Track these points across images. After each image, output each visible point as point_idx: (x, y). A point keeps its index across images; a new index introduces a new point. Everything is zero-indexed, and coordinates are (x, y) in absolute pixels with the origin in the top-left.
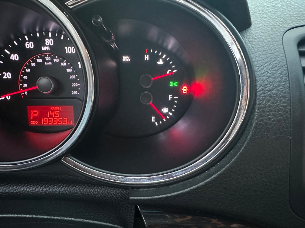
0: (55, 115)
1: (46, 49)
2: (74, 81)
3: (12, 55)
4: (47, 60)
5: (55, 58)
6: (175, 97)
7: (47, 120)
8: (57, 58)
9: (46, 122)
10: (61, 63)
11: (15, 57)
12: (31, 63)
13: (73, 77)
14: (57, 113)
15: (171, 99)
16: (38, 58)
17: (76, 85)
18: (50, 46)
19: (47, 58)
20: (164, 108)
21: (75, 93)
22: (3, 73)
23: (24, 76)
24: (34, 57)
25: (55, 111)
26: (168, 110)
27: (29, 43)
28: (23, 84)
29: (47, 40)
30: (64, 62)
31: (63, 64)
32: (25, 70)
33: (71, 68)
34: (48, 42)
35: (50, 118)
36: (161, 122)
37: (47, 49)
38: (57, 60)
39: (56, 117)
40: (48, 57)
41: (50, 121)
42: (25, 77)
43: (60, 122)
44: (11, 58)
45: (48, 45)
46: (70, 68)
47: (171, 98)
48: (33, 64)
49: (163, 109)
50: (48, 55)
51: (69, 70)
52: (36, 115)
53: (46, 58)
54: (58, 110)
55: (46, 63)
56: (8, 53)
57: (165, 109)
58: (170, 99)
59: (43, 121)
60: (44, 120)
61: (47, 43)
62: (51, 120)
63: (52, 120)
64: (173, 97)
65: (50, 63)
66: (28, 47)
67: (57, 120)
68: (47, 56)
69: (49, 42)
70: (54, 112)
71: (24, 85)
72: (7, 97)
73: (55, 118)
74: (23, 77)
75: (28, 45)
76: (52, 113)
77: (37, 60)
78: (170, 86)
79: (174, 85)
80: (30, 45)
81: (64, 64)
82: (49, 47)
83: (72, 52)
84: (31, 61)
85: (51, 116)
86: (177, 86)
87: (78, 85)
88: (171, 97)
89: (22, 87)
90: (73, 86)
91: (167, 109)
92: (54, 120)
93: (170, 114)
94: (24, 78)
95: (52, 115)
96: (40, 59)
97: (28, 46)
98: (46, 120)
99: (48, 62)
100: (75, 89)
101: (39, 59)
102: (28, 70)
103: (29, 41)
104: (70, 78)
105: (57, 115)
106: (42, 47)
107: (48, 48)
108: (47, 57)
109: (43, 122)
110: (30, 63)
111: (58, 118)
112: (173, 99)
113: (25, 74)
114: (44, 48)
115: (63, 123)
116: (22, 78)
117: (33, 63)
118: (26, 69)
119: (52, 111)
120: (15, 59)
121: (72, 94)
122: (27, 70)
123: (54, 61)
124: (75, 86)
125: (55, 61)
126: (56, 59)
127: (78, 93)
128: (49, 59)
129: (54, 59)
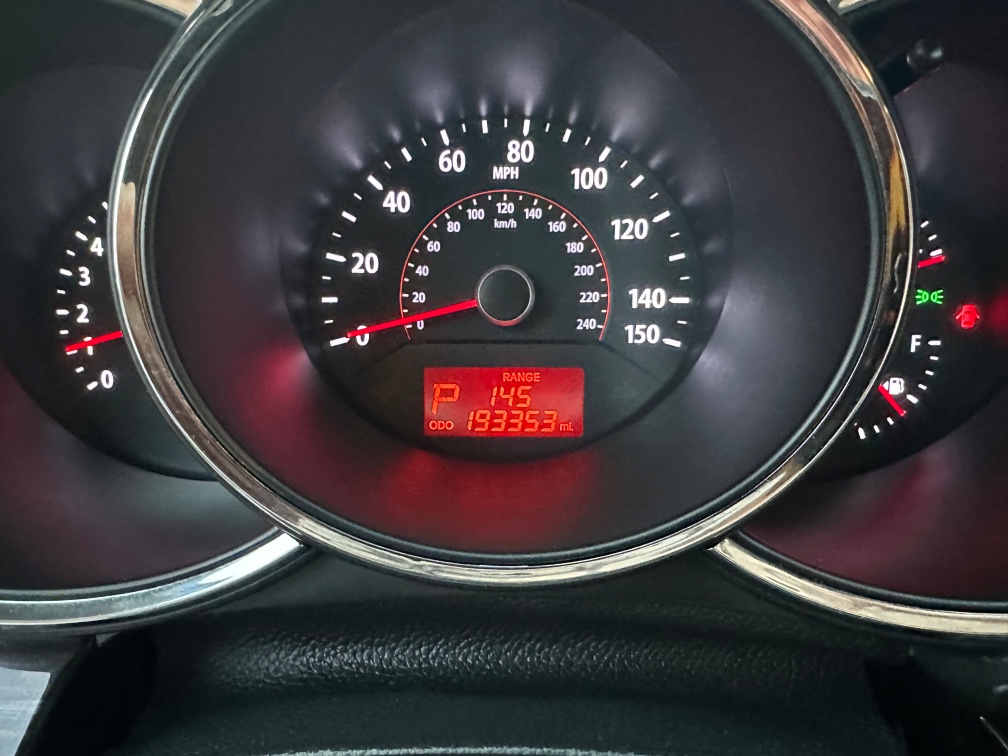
0: (517, 400)
1: (506, 174)
2: (591, 284)
3: (391, 194)
4: (504, 212)
5: (531, 207)
6: (932, 343)
7: (488, 417)
8: (536, 207)
9: (482, 425)
10: (550, 223)
11: (397, 202)
12: (447, 221)
13: (587, 270)
14: (523, 393)
15: (917, 347)
16: (472, 207)
17: (594, 297)
18: (520, 163)
19: (502, 207)
20: (892, 379)
21: (590, 324)
22: (354, 255)
23: (420, 267)
24: (459, 204)
25: (517, 385)
26: (905, 385)
27: (450, 156)
28: (414, 293)
29: (514, 146)
30: (560, 220)
31: (555, 226)
32: (423, 245)
33: (581, 240)
34: (515, 151)
35: (497, 412)
36: (877, 429)
37: (509, 176)
38: (535, 214)
39: (519, 405)
40: (507, 202)
41: (496, 421)
42: (422, 271)
43: (532, 425)
44: (385, 204)
45: (516, 160)
46: (578, 240)
47: (919, 344)
48: (453, 227)
49: (887, 383)
50: (505, 197)
51: (575, 248)
52: (450, 399)
53: (499, 205)
54: (526, 384)
55: (498, 224)
56: (379, 186)
57: (895, 382)
58: (913, 350)
59: (474, 420)
60: (478, 416)
61: (514, 156)
62: (501, 416)
63: (505, 418)
64: (924, 341)
65: (513, 223)
66: (448, 169)
67: (521, 418)
68: (502, 197)
69: (520, 151)
70: (513, 389)
71: (415, 296)
72: (358, 338)
73: (514, 412)
74: (416, 268)
75: (448, 160)
76: (507, 392)
77: (469, 211)
78: (918, 303)
79: (930, 300)
80: (452, 161)
81: (558, 227)
82: (517, 168)
83: (594, 186)
84: (447, 216)
85: (501, 403)
86: (940, 303)
87: (601, 298)
88: (917, 340)
89: (407, 302)
90: (582, 301)
91: (902, 381)
92: (511, 416)
93: (913, 399)
94: (417, 272)
95: (508, 399)
96: (478, 207)
97: (446, 164)
98: (483, 416)
99: (506, 217)
100: (591, 311)
101: (475, 210)
102: (434, 247)
103: (453, 147)
104: (576, 274)
105: (524, 401)
106: (495, 169)
107: (515, 173)
108: (502, 201)
109: (471, 423)
110: (443, 223)
111: (524, 410)
112: (924, 348)
113: (424, 258)
114: (499, 173)
115: (540, 427)
116: (411, 273)
117: (454, 221)
118: (427, 242)
119: (508, 387)
120: (396, 208)
121: (579, 328)
122: (429, 246)
123: (527, 217)
124: (588, 301)
125: (530, 217)
126: (533, 210)
127: (597, 324)
128: (510, 208)
129: (527, 210)
